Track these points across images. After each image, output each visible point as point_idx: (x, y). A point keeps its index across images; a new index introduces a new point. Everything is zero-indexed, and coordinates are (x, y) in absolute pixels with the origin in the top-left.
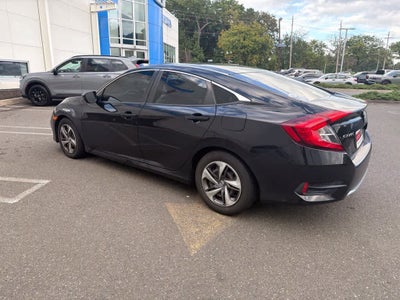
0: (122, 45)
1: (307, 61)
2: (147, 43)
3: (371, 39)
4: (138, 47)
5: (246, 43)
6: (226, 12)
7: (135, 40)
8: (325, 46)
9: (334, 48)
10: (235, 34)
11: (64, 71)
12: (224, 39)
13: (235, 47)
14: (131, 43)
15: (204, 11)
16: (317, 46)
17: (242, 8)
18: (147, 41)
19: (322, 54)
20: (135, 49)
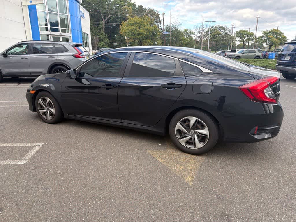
2: (70, 31)
3: (224, 28)
4: (63, 34)
5: (141, 31)
6: (123, 8)
7: (60, 28)
8: (193, 34)
9: (199, 35)
10: (133, 25)
11: (13, 54)
12: (124, 28)
13: (133, 34)
14: (57, 30)
15: (106, 7)
16: (188, 33)
17: (134, 5)
18: (70, 29)
19: (192, 39)
20: (61, 36)
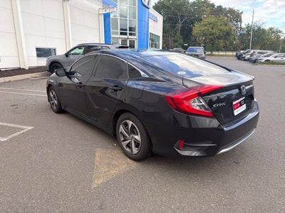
0: (119, 36)
1: (265, 44)
2: (137, 34)
4: (130, 37)
5: (214, 31)
6: (201, 9)
7: (128, 32)
8: (280, 32)
10: (206, 25)
11: (73, 54)
12: (197, 29)
14: (126, 34)
15: (184, 10)
16: (273, 32)
17: (213, 5)
18: (137, 32)
19: (279, 37)
20: (128, 38)
